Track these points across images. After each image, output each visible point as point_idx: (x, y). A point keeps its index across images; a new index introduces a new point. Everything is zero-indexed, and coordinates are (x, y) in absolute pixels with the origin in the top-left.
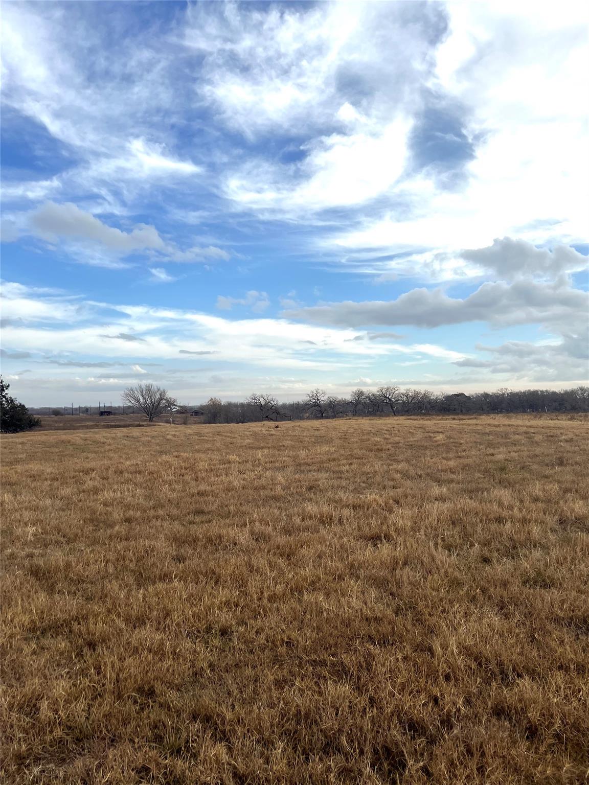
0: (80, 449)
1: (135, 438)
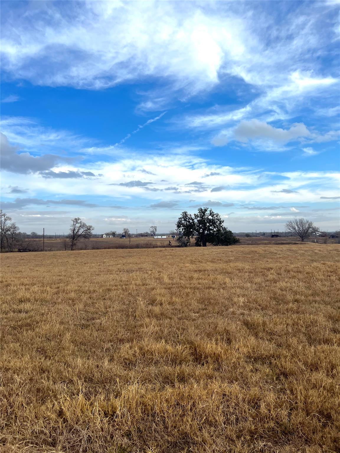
0: (263, 256)
1: (294, 251)
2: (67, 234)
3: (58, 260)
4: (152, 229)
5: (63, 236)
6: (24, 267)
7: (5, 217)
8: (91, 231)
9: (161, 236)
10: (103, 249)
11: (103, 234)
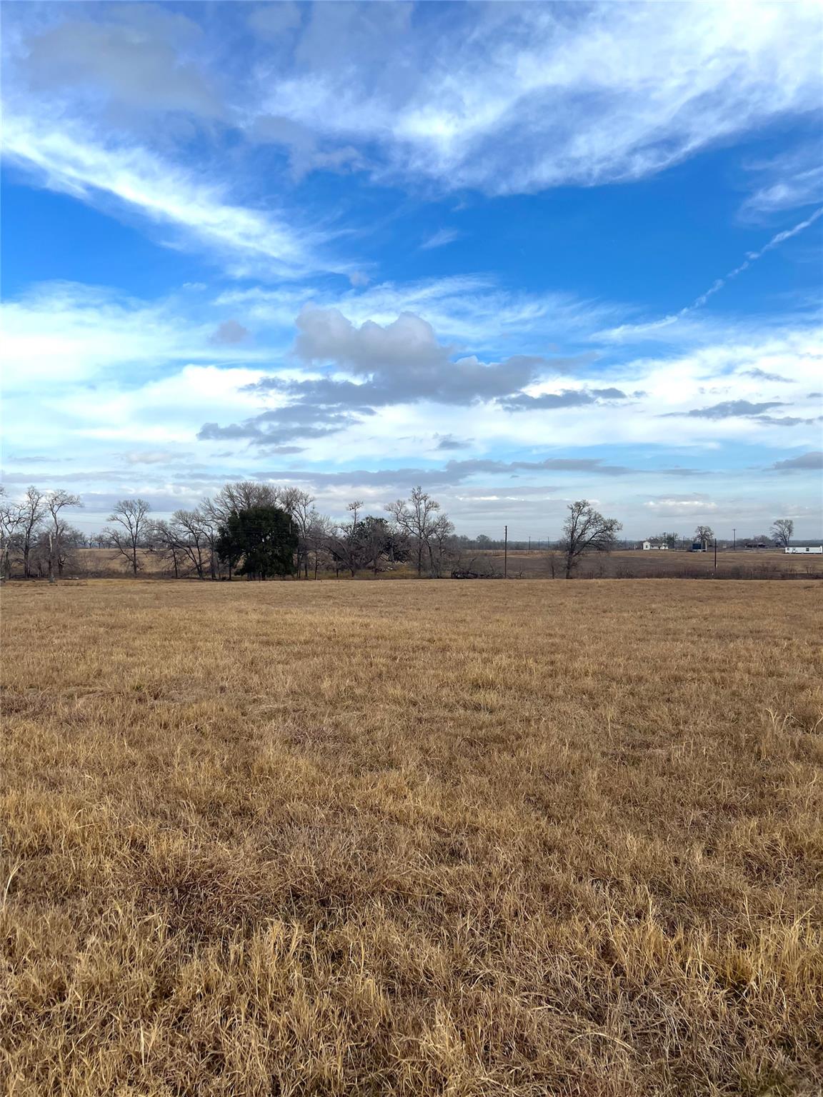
2: (556, 540)
3: (540, 600)
4: (777, 529)
5: (546, 545)
6: (469, 612)
7: (427, 502)
8: (615, 534)
9: (805, 548)
10: (644, 577)
11: (644, 542)
